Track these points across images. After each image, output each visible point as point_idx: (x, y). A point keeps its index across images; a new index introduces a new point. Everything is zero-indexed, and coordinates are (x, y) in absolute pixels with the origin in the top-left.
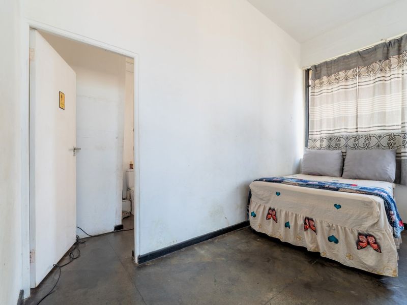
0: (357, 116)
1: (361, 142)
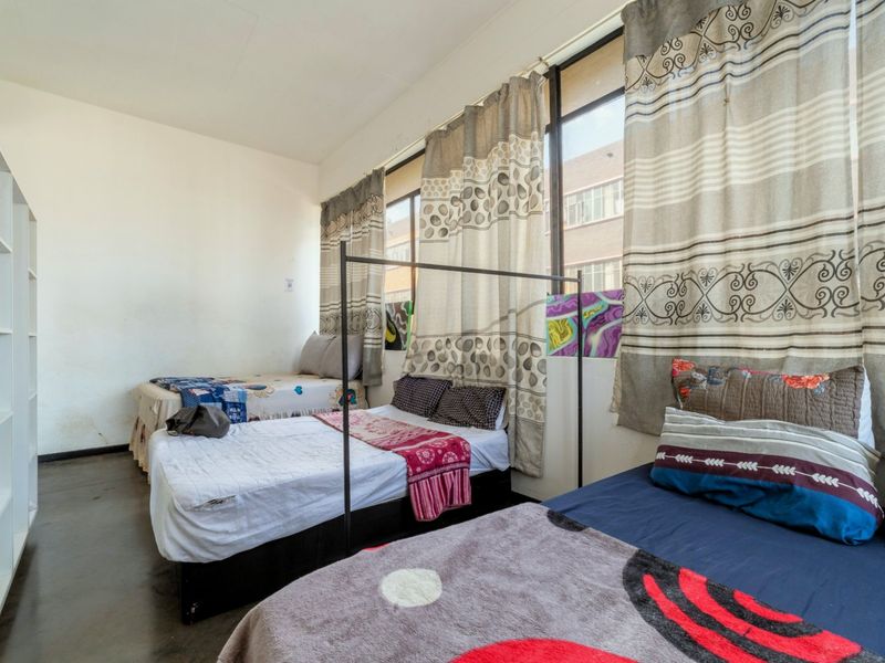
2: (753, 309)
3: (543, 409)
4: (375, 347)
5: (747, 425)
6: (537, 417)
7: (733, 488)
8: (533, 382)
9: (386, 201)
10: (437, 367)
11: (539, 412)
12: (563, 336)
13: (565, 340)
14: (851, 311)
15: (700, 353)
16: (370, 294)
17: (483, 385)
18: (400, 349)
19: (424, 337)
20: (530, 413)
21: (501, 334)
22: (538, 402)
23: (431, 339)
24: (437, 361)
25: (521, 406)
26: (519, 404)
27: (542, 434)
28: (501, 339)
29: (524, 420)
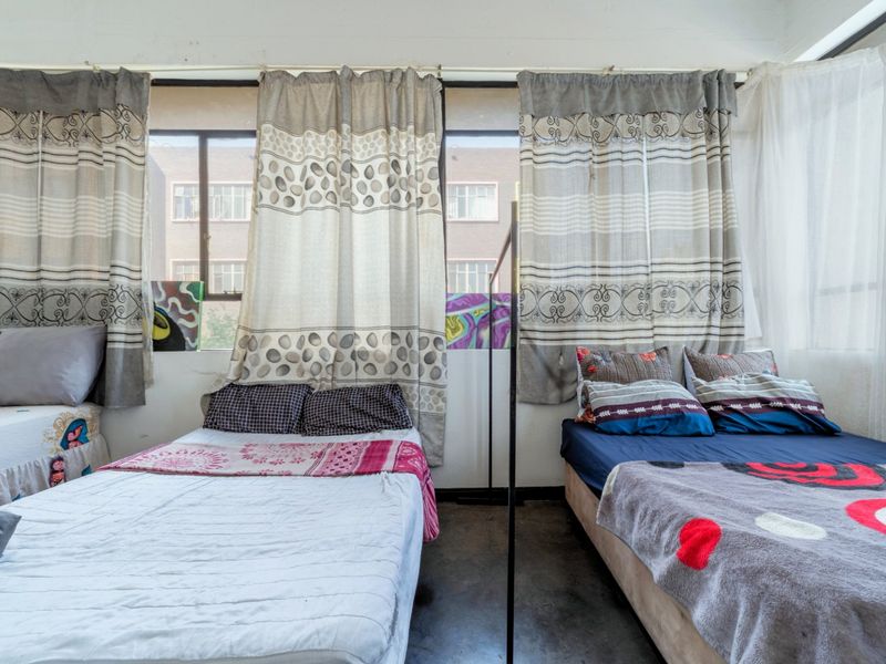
0: (40, 238)
1: (50, 307)
2: (608, 314)
3: (444, 400)
4: (130, 347)
5: (644, 384)
6: (439, 409)
7: (655, 423)
8: (436, 374)
9: (150, 125)
10: (286, 369)
11: (441, 404)
12: (454, 331)
13: (457, 334)
14: (649, 318)
15: (578, 343)
16: (118, 262)
17: (364, 384)
18: (184, 349)
19: (264, 331)
20: (430, 406)
21: (392, 328)
22: (439, 395)
23: (270, 334)
24: (283, 361)
25: (422, 400)
26: (420, 399)
27: (444, 424)
28: (393, 334)
29: (425, 414)
